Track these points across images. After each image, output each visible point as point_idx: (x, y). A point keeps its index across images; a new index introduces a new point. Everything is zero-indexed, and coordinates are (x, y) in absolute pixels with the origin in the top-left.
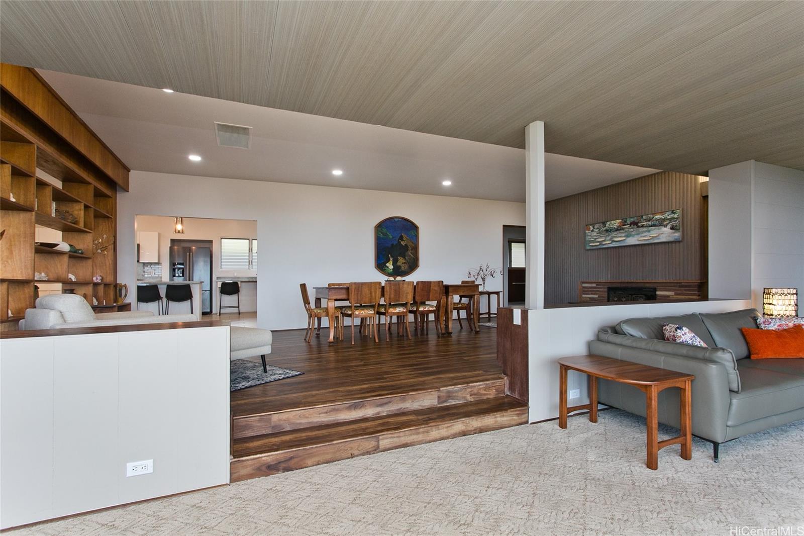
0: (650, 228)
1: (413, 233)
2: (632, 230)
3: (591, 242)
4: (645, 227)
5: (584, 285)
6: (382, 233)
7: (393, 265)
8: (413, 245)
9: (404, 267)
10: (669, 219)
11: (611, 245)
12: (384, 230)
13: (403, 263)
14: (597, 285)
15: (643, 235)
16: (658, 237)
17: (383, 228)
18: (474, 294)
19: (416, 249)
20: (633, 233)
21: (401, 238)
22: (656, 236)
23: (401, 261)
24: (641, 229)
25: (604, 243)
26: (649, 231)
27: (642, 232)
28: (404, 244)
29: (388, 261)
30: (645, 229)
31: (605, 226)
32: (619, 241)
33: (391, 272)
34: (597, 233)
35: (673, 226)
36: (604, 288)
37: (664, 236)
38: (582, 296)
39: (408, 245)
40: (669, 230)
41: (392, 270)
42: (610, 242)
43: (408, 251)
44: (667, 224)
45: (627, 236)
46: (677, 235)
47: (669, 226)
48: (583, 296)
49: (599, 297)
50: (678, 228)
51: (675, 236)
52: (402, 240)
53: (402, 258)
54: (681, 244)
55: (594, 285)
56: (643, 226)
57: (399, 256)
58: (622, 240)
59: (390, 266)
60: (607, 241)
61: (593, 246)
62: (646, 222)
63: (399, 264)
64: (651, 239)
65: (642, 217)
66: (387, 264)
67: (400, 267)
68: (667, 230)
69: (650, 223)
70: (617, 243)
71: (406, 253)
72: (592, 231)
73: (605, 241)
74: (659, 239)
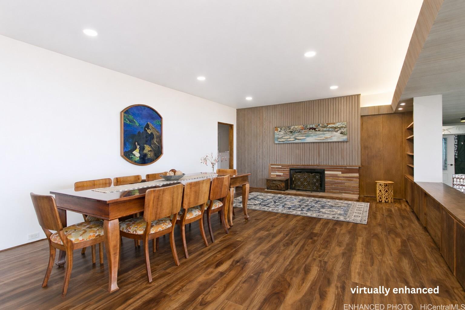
0: (325, 132)
1: (156, 122)
2: (311, 132)
3: (278, 138)
4: (321, 131)
5: (272, 166)
6: (128, 120)
7: (139, 153)
8: (158, 134)
9: (150, 155)
10: (339, 127)
11: (294, 142)
12: (131, 117)
13: (149, 151)
14: (282, 167)
15: (319, 136)
16: (331, 138)
17: (130, 114)
18: (245, 183)
19: (160, 138)
20: (312, 134)
21: (147, 126)
22: (330, 137)
23: (147, 148)
24: (318, 132)
25: (289, 140)
26: (324, 134)
27: (319, 135)
28: (150, 133)
29: (135, 148)
30: (321, 133)
31: (290, 129)
32: (300, 139)
33: (138, 160)
34: (284, 133)
35: (342, 132)
36: (288, 169)
37: (336, 138)
38: (270, 173)
39: (154, 133)
40: (339, 134)
41: (138, 158)
42: (294, 139)
43: (153, 139)
44: (338, 131)
45: (308, 136)
46: (345, 138)
47: (339, 132)
48: (272, 173)
49: (283, 174)
50: (345, 133)
51: (344, 138)
52: (148, 128)
53: (148, 146)
54: (348, 143)
55: (280, 167)
56: (319, 130)
57: (146, 144)
58: (303, 139)
59: (137, 153)
60: (292, 138)
61: (280, 141)
62: (322, 128)
63: (145, 152)
64: (325, 139)
65: (319, 125)
66: (134, 152)
67: (145, 155)
68: (338, 134)
69: (325, 129)
70: (299, 140)
71: (152, 142)
72: (279, 131)
73: (290, 138)
74: (331, 139)
